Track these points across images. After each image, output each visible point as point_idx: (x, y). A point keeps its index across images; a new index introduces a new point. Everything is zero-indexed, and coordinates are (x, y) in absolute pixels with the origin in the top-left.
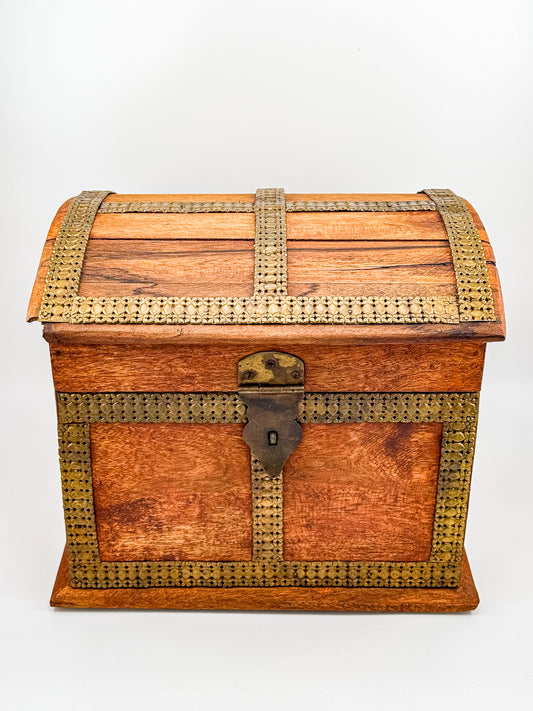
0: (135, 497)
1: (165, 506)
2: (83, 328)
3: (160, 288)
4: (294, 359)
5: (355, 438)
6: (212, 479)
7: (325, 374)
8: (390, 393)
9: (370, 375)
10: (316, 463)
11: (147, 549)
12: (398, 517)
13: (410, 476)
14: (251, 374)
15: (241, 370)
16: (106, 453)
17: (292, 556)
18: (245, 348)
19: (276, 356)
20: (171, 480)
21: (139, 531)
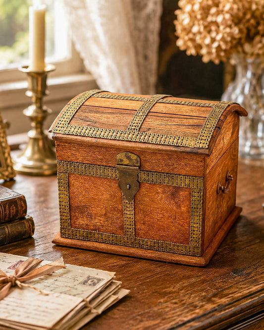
0: (83, 204)
1: (93, 209)
2: (65, 136)
3: (97, 125)
4: (136, 156)
5: (159, 191)
6: (109, 200)
7: (148, 164)
8: (171, 174)
9: (163, 165)
10: (146, 199)
11: (87, 225)
12: (176, 225)
13: (180, 209)
14: (121, 160)
15: (118, 158)
16: (73, 185)
17: (138, 235)
18: (119, 149)
19: (130, 154)
20: (95, 199)
21: (84, 218)
